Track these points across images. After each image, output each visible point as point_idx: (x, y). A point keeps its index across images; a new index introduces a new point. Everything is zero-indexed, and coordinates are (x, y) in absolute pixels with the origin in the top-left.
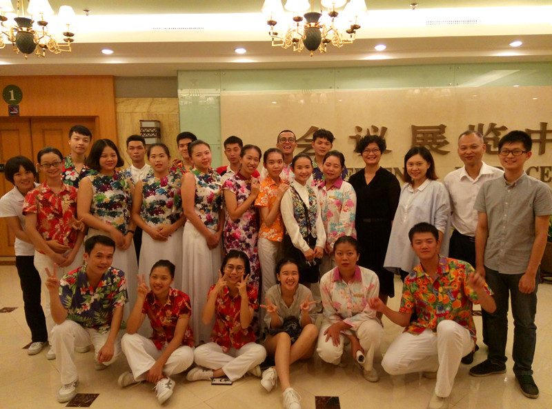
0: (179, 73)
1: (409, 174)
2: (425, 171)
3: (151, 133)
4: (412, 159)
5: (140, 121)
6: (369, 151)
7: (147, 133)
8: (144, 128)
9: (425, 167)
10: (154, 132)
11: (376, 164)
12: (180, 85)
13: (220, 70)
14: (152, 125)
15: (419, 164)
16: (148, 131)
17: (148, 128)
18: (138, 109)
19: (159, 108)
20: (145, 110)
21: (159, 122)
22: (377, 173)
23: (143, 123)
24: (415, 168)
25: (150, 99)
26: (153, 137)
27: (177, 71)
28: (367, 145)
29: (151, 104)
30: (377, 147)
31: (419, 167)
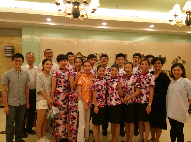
0: (23, 27)
1: (173, 74)
2: (181, 74)
3: (9, 51)
4: (175, 68)
5: (5, 46)
6: (157, 64)
7: (7, 51)
8: (6, 49)
9: (181, 72)
10: (11, 51)
11: (160, 70)
12: (23, 32)
13: (41, 27)
14: (10, 48)
15: (178, 70)
16: (8, 50)
17: (8, 49)
18: (4, 41)
19: (14, 41)
20: (7, 42)
21: (14, 47)
22: (160, 74)
23: (6, 47)
24: (177, 72)
25: (10, 37)
26: (10, 53)
27: (22, 26)
28: (156, 61)
29: (10, 39)
30: (160, 62)
31: (179, 72)
